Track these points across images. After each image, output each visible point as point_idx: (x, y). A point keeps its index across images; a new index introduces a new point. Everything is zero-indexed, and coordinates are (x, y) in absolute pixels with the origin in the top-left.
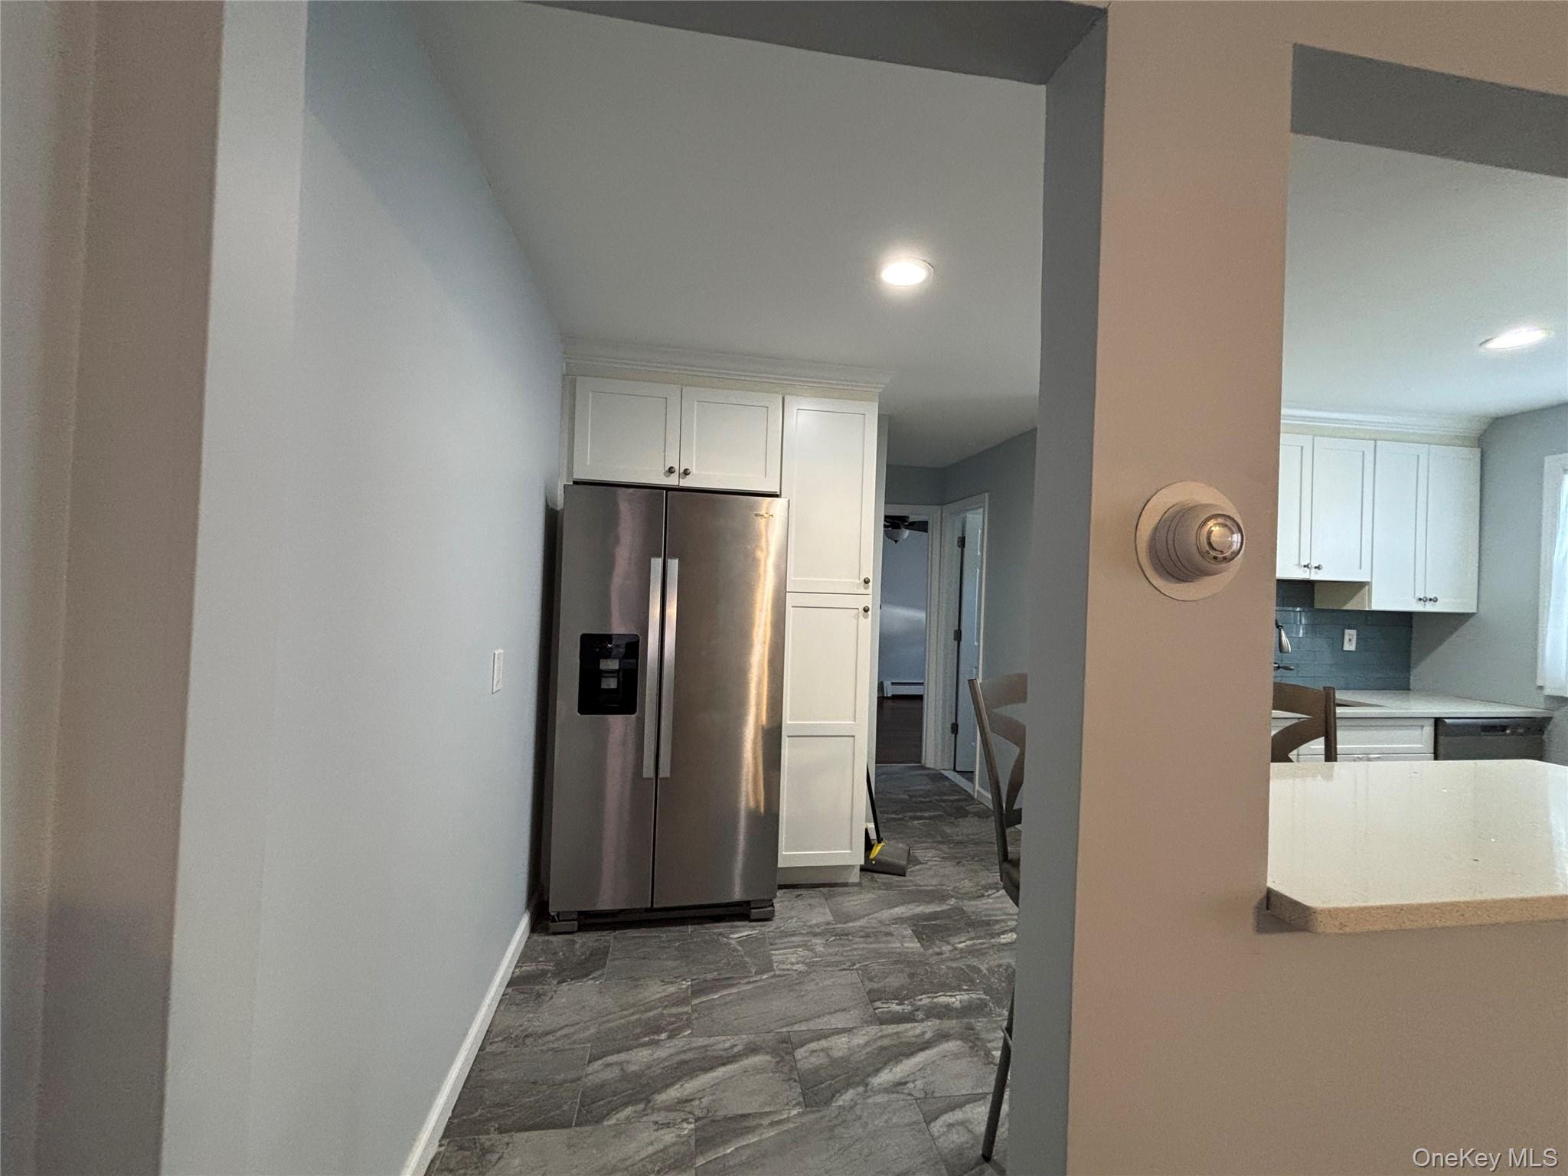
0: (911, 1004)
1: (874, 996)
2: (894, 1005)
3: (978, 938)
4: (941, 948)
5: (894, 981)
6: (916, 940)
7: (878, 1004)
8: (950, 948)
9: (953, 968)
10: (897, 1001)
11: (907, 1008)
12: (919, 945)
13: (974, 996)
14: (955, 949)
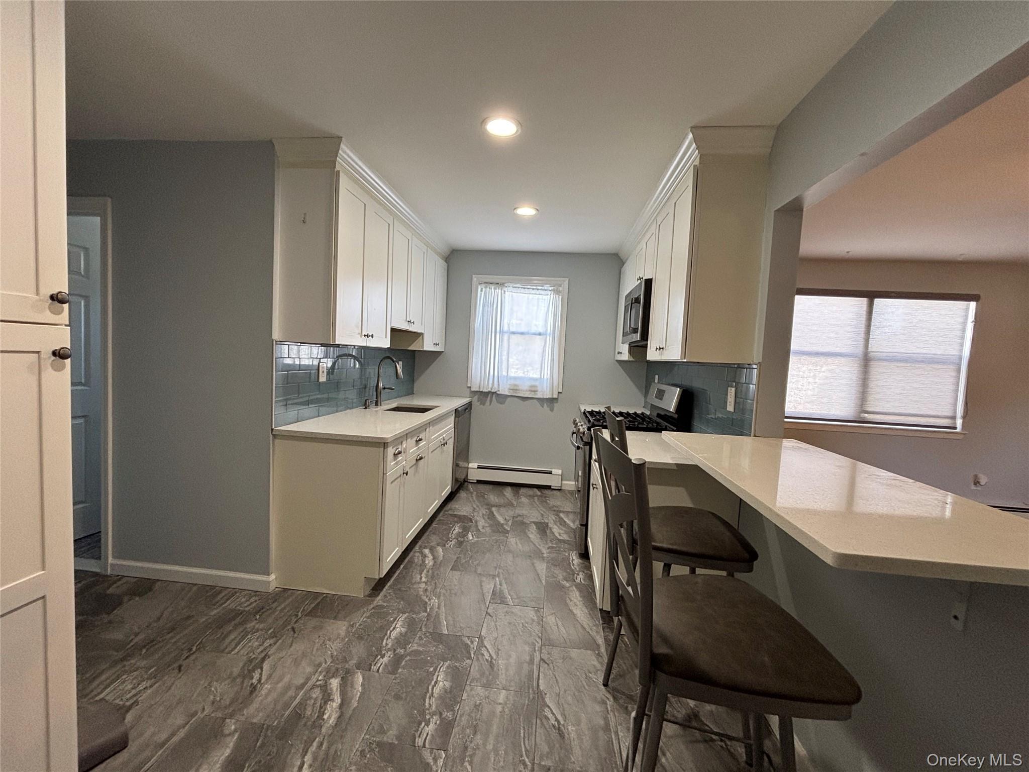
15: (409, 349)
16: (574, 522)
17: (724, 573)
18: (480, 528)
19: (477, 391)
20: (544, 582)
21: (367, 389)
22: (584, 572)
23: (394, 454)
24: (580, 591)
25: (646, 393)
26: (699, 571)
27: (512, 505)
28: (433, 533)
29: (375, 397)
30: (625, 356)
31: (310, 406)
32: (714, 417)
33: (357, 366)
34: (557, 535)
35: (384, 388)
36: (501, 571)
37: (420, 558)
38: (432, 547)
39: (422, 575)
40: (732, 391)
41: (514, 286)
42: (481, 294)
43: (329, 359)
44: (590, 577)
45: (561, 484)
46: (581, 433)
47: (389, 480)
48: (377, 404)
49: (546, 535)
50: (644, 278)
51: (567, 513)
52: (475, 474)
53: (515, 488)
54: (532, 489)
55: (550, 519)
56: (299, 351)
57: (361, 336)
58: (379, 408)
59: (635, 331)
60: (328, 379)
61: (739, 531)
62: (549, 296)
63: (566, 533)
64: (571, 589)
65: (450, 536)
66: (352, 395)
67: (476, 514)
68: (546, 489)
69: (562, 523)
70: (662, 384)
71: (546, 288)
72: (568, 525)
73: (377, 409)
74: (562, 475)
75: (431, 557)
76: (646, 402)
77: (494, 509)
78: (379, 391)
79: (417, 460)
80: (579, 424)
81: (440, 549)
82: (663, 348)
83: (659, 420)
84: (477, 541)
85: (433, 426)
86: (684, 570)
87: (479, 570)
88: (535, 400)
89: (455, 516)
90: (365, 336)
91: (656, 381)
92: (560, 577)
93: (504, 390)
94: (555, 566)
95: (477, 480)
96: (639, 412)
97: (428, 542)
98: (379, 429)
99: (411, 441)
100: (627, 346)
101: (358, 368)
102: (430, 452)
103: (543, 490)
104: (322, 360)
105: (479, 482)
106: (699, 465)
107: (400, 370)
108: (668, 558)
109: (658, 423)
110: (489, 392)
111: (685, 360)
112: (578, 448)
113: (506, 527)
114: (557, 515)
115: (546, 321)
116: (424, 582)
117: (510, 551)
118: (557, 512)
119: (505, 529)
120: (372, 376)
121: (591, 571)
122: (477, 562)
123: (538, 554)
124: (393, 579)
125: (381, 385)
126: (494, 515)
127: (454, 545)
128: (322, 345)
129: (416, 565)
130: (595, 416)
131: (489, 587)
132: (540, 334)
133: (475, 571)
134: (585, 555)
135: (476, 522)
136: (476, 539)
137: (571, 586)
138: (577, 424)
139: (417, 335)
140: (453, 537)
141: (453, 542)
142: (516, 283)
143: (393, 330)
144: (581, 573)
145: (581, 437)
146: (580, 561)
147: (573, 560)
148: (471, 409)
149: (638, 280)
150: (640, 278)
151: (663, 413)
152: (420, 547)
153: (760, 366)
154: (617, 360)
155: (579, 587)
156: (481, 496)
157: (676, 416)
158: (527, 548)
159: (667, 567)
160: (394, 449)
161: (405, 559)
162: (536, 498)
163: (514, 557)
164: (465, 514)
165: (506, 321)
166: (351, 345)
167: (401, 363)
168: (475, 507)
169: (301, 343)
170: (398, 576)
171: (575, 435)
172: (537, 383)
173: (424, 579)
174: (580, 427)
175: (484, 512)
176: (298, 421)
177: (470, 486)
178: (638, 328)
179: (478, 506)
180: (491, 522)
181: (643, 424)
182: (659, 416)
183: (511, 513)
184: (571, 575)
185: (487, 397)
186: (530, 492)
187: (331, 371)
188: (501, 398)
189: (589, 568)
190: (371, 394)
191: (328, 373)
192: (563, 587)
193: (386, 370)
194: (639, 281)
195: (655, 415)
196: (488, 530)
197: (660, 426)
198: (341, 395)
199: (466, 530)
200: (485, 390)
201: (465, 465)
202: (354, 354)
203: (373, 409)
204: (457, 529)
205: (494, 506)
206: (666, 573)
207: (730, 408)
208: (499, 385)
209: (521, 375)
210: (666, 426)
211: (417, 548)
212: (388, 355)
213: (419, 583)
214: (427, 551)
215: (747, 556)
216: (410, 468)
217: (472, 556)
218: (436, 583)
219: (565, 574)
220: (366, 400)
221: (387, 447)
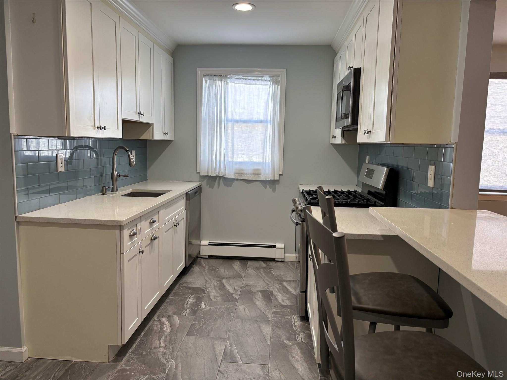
15: (141, 138)
16: (295, 290)
17: (423, 330)
18: (212, 298)
19: (206, 176)
20: (269, 342)
21: (104, 176)
22: (304, 332)
23: (130, 235)
24: (300, 348)
25: (358, 173)
26: (402, 328)
27: (240, 276)
28: (170, 304)
29: (111, 184)
30: (339, 140)
31: (51, 194)
32: (417, 192)
33: (94, 156)
34: (280, 301)
35: (119, 176)
36: (231, 334)
37: (159, 326)
38: (169, 316)
39: (161, 341)
40: (431, 169)
41: (236, 77)
42: (206, 86)
43: (67, 151)
44: (310, 336)
45: (284, 256)
46: (300, 211)
47: (126, 259)
48: (113, 191)
49: (272, 302)
50: (354, 67)
51: (289, 282)
52: (206, 251)
53: (242, 261)
54: (259, 261)
55: (275, 288)
56: (38, 144)
57: (94, 129)
58: (115, 194)
59: (346, 116)
60: (67, 169)
61: (439, 294)
62: (268, 86)
63: (288, 299)
64: (293, 347)
65: (185, 305)
66: (90, 183)
67: (208, 286)
68: (271, 261)
69: (286, 291)
70: (373, 164)
71: (265, 79)
72: (291, 293)
73: (113, 195)
74: (284, 248)
75: (168, 325)
76: (358, 181)
77: (224, 281)
78: (115, 178)
79: (151, 240)
80: (298, 203)
81: (176, 318)
82: (370, 132)
83: (370, 197)
84: (210, 309)
85: (166, 209)
86: (390, 328)
87: (212, 334)
88: (258, 183)
89: (190, 288)
90: (98, 128)
91: (367, 162)
92: (284, 338)
93: (230, 174)
94: (279, 328)
95: (209, 256)
96: (352, 190)
97: (166, 312)
98: (116, 213)
99: (145, 224)
100: (341, 130)
101: (94, 158)
102: (164, 232)
103: (268, 262)
104: (60, 152)
105: (211, 257)
106: (399, 235)
107: (133, 158)
108: (374, 318)
109: (368, 200)
110: (217, 176)
111: (390, 142)
112: (297, 224)
113: (236, 297)
114: (281, 284)
115: (266, 109)
116: (162, 347)
117: (239, 317)
118: (280, 281)
119: (233, 297)
120: (108, 165)
121: (310, 332)
122: (210, 327)
123: (264, 319)
124: (134, 346)
125: (116, 173)
126: (224, 286)
127: (189, 314)
128: (59, 138)
129: (156, 332)
130: (312, 195)
131: (220, 348)
132: (261, 122)
133: (208, 335)
134: (305, 318)
135: (208, 292)
136: (208, 308)
137: (293, 345)
138: (296, 202)
139: (148, 126)
140: (188, 306)
141: (188, 311)
142: (238, 75)
143: (124, 122)
144: (302, 334)
145: (300, 214)
146: (301, 323)
147: (295, 322)
148: (201, 192)
149: (348, 69)
150: (350, 68)
151: (373, 190)
152: (159, 316)
153: (457, 145)
154: (331, 144)
155: (300, 345)
156: (212, 270)
157: (384, 192)
158: (254, 314)
159: (373, 325)
160: (130, 230)
161: (145, 327)
162: (262, 270)
163: (242, 322)
164: (198, 286)
165: (230, 109)
166: (87, 137)
167: (133, 152)
168: (207, 279)
169: (38, 136)
170: (139, 342)
171: (294, 213)
172: (260, 167)
173: (162, 344)
174: (299, 205)
175: (216, 284)
176: (40, 209)
177: (202, 261)
178: (349, 114)
179: (209, 279)
180: (221, 292)
181: (354, 200)
182: (370, 193)
183: (240, 283)
184: (292, 335)
185: (215, 181)
186: (256, 264)
187: (69, 161)
188: (228, 181)
189: (309, 329)
190: (108, 181)
191: (67, 164)
192: (286, 346)
193: (120, 159)
194: (350, 70)
195: (366, 192)
196: (219, 299)
197: (370, 202)
198: (80, 183)
199: (199, 300)
200: (213, 175)
201: (197, 242)
202: (90, 146)
203: (110, 195)
204: (191, 300)
205: (224, 278)
206: (372, 331)
207: (430, 184)
208: (225, 170)
209: (247, 160)
210: (375, 202)
211: (155, 317)
212: (121, 145)
213: (158, 348)
214: (164, 320)
215: (442, 314)
216: (145, 247)
217: (205, 323)
218: (173, 348)
219: (287, 335)
220: (103, 187)
221: (123, 229)
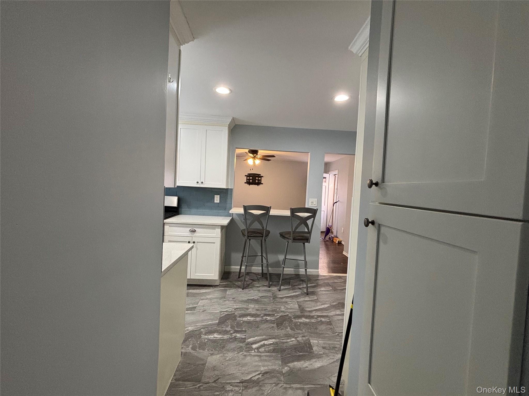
0: (318, 320)
1: (330, 323)
2: (323, 320)
3: (283, 343)
4: (302, 339)
5: (323, 327)
6: (312, 344)
7: (328, 321)
8: (298, 339)
9: (300, 330)
10: (322, 321)
11: (319, 319)
12: (311, 341)
13: (297, 320)
14: (296, 338)
40: (217, 196)
82: (203, 183)
207: (217, 201)
